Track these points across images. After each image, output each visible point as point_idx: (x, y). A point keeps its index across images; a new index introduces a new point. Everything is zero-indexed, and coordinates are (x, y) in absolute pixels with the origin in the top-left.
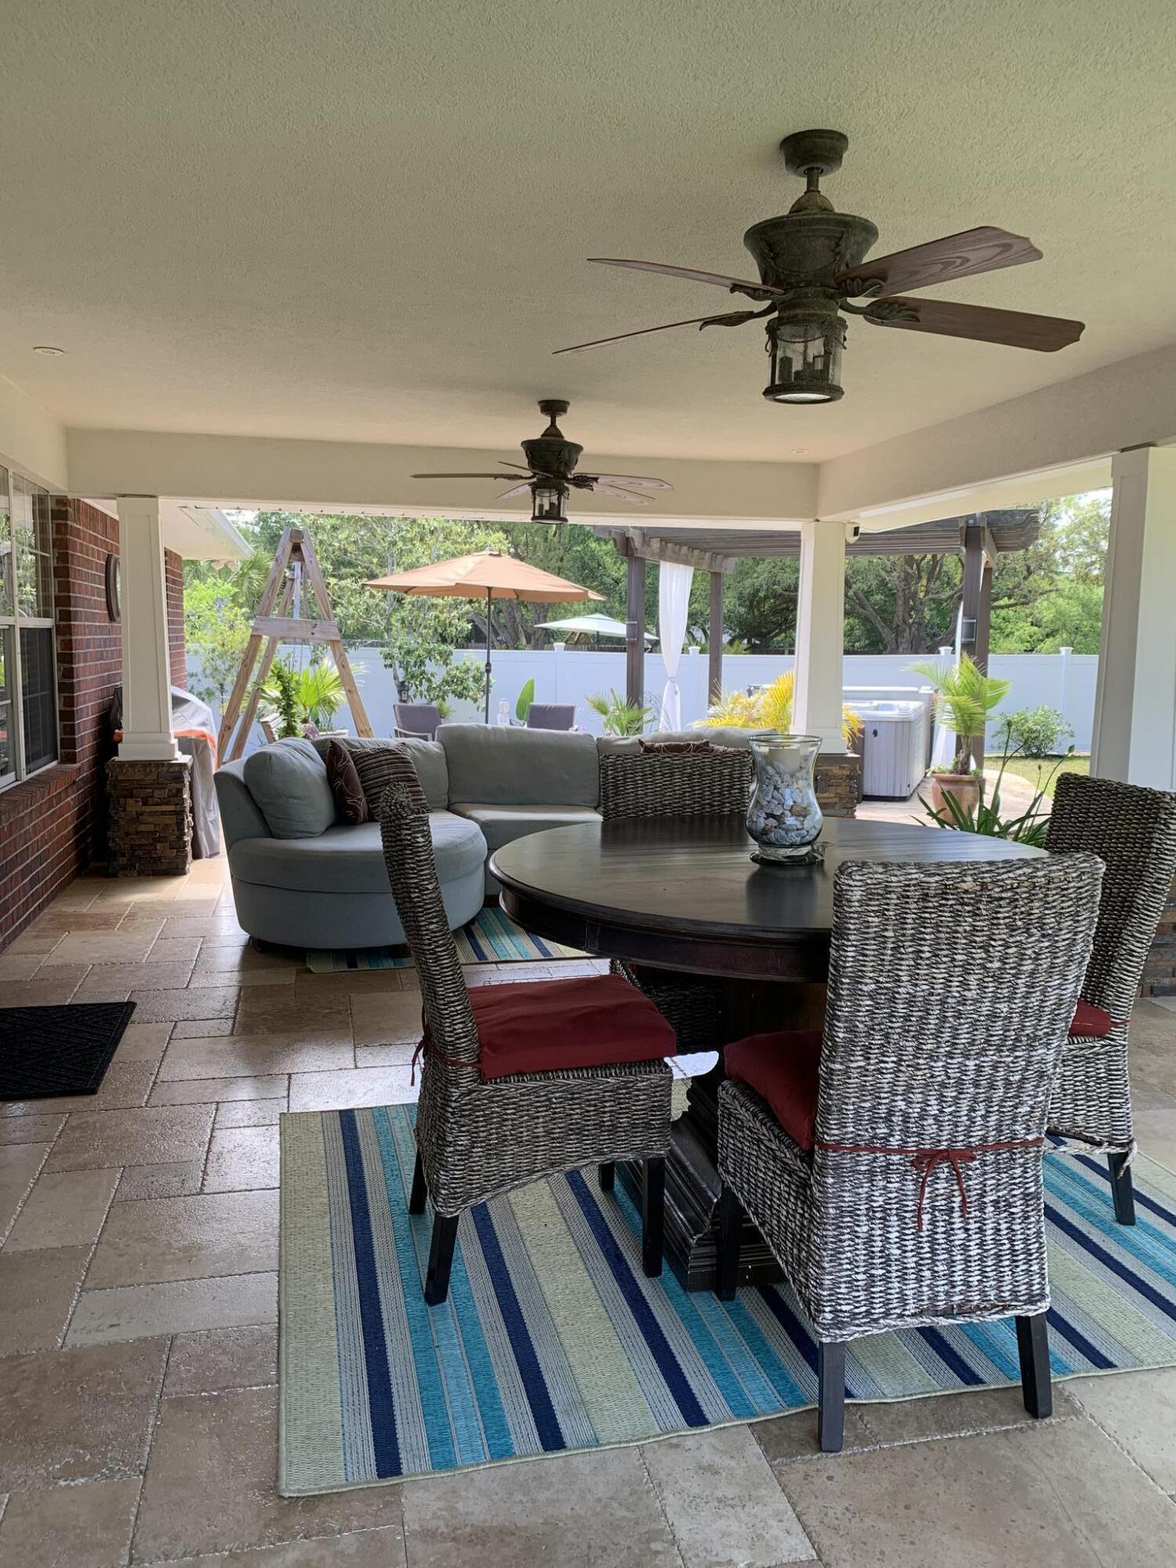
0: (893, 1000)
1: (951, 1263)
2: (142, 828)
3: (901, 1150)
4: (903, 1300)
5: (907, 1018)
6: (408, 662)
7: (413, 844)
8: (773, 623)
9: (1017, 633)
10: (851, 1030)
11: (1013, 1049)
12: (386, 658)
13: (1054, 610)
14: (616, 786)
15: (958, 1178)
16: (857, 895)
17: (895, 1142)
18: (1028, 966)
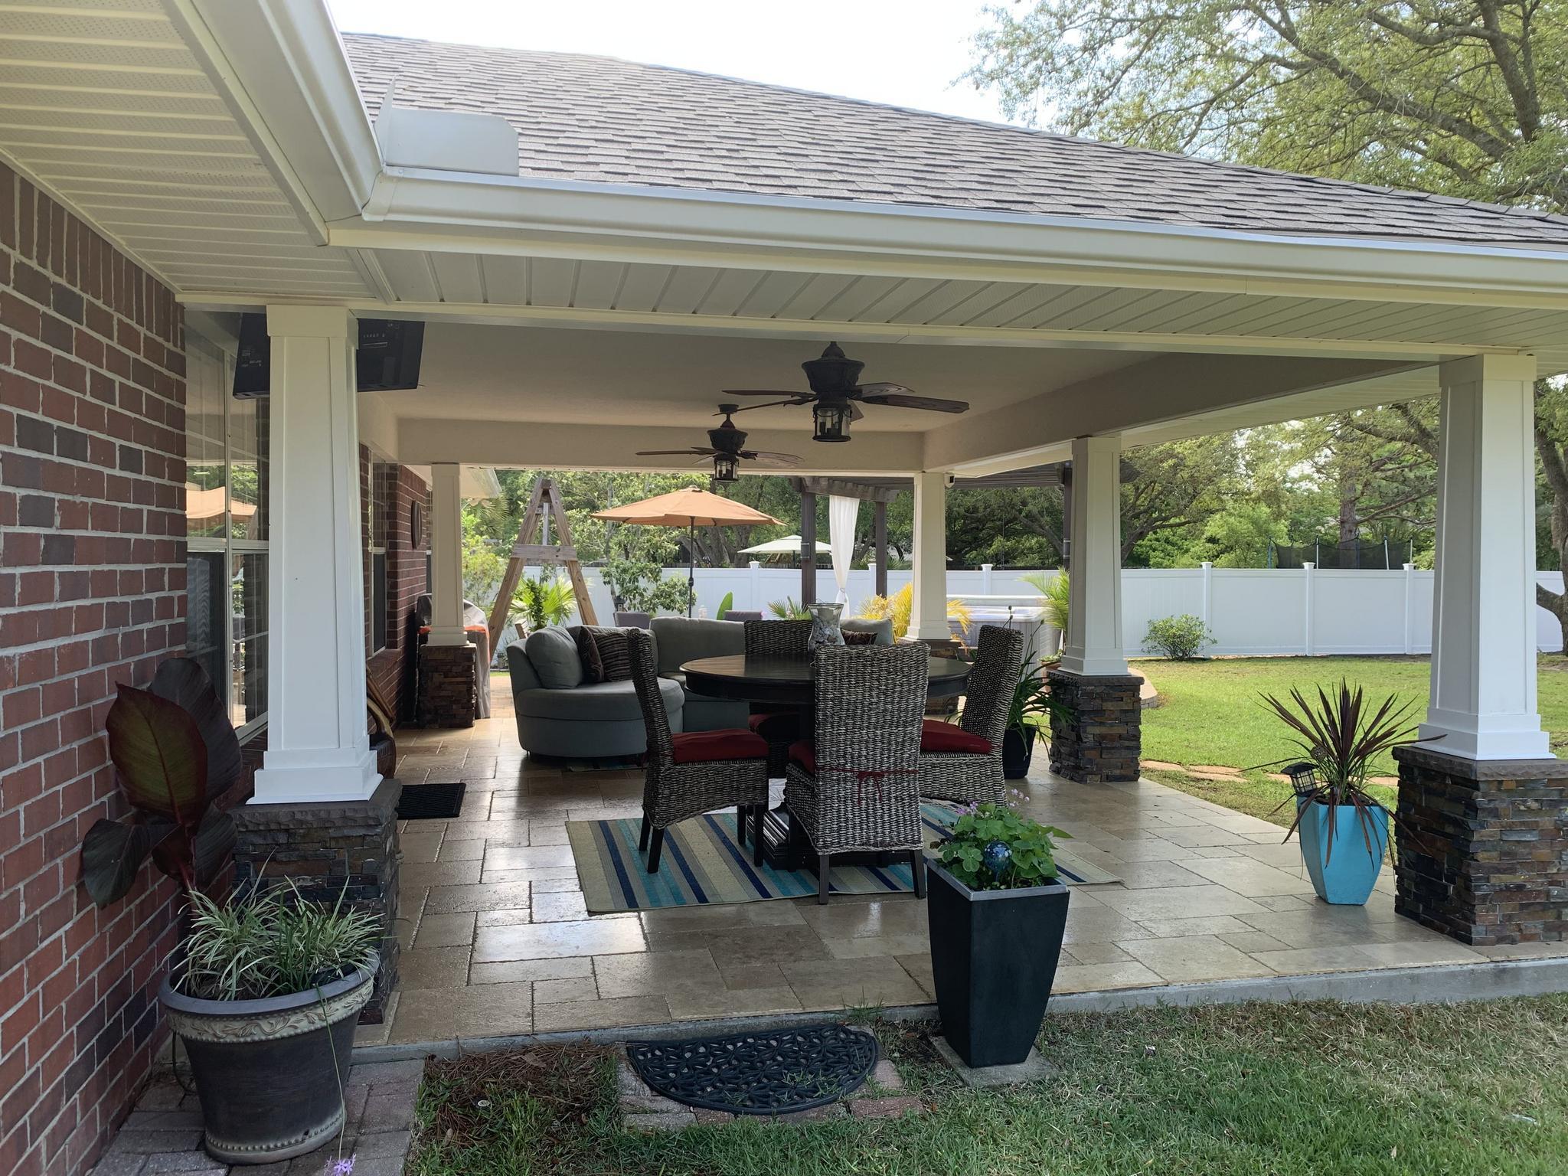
0: (841, 702)
1: (875, 823)
2: (443, 693)
3: (852, 771)
4: (854, 837)
5: (848, 710)
6: (624, 579)
7: (644, 650)
8: (963, 541)
9: (1192, 550)
10: (825, 715)
11: (897, 727)
12: (605, 576)
13: (1226, 528)
14: (752, 639)
15: (877, 785)
16: (823, 657)
17: (848, 766)
18: (898, 689)
